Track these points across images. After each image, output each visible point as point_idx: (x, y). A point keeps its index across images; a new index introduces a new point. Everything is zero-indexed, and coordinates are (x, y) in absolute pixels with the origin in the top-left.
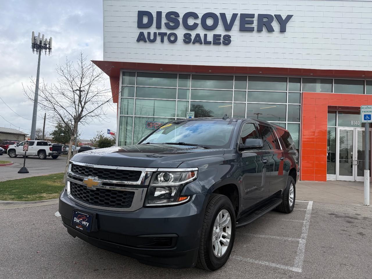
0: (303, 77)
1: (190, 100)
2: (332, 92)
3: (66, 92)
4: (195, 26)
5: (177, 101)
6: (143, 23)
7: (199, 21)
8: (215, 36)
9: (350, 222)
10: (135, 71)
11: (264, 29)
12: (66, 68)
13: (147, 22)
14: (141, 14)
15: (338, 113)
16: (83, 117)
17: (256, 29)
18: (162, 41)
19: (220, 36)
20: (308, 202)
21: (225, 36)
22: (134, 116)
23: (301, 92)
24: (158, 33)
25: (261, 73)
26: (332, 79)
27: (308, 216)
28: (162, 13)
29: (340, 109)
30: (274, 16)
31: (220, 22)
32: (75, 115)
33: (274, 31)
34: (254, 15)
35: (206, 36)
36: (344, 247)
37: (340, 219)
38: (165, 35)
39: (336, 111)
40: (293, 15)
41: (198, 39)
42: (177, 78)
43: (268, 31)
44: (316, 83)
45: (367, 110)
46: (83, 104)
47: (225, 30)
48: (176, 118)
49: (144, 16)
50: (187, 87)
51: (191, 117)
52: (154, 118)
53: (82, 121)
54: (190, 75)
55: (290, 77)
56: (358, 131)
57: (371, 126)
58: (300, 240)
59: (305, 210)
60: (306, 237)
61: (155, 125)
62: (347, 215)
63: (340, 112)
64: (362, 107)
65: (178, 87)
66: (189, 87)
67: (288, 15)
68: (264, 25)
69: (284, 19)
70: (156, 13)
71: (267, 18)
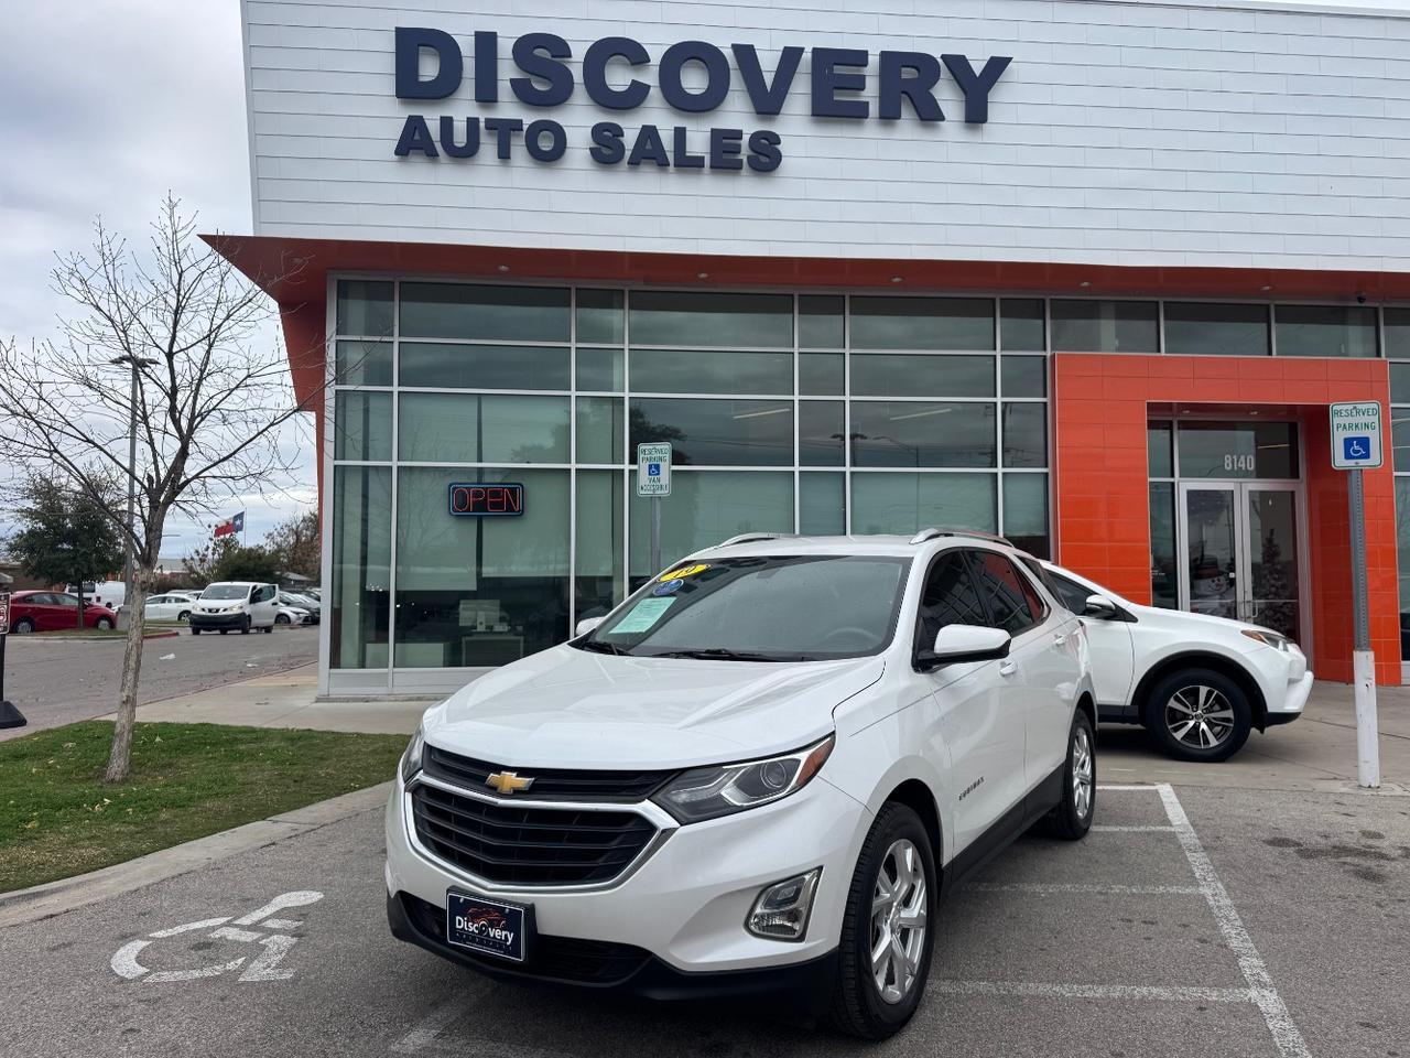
0: (1053, 297)
1: (627, 395)
2: (1159, 350)
3: (109, 376)
4: (636, 95)
5: (573, 399)
6: (422, 79)
7: (650, 77)
8: (717, 136)
9: (1369, 876)
10: (391, 279)
11: (907, 112)
12: (102, 270)
13: (436, 75)
14: (411, 43)
15: (1180, 429)
16: (188, 482)
17: (874, 109)
18: (504, 154)
19: (738, 134)
21: (756, 137)
22: (395, 464)
23: (1048, 353)
24: (487, 120)
25: (896, 283)
26: (1158, 302)
27: (1199, 862)
28: (499, 39)
29: (1186, 412)
30: (940, 61)
31: (736, 81)
32: (153, 474)
33: (943, 119)
34: (864, 53)
35: (680, 134)
37: (1324, 864)
38: (514, 130)
39: (1171, 423)
40: (1010, 59)
41: (649, 147)
42: (569, 306)
43: (922, 119)
44: (1099, 318)
45: (1354, 420)
46: (184, 424)
47: (758, 113)
48: (573, 466)
49: (421, 48)
50: (612, 343)
51: (657, 467)
52: (480, 470)
53: (185, 498)
54: (623, 291)
55: (1003, 296)
56: (1250, 492)
57: (1294, 474)
58: (1253, 993)
59: (1169, 829)
60: (1266, 977)
61: (486, 499)
62: (1334, 840)
63: (1185, 425)
64: (1335, 407)
65: (577, 341)
66: (618, 343)
67: (992, 58)
68: (903, 95)
69: (978, 73)
70: (473, 38)
71: (915, 68)
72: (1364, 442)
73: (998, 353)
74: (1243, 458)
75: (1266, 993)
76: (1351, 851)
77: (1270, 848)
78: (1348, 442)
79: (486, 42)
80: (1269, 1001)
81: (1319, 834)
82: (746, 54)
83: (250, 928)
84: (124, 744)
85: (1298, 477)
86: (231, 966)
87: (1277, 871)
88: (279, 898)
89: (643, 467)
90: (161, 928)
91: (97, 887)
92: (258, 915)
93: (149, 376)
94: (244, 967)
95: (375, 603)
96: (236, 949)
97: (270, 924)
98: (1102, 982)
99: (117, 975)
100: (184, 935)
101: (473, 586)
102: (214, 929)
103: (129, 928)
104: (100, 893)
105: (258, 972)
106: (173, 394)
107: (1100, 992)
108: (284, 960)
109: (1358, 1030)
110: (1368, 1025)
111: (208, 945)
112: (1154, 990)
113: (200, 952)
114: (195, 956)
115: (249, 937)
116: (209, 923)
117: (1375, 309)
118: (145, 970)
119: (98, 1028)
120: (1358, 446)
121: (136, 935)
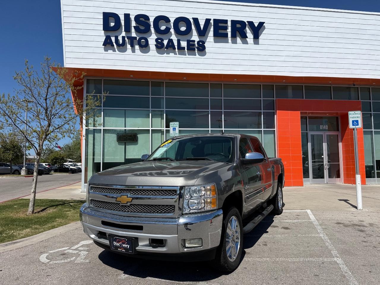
0: (276, 84)
1: (165, 110)
2: (303, 98)
4: (167, 30)
5: (150, 111)
6: (110, 26)
7: (171, 26)
8: (189, 42)
9: (362, 231)
10: (101, 79)
11: (238, 36)
13: (114, 25)
14: (107, 17)
15: (309, 118)
17: (230, 35)
18: (132, 46)
19: (194, 41)
21: (198, 42)
22: (102, 128)
23: (275, 99)
24: (127, 37)
25: (235, 81)
26: (303, 86)
27: (319, 228)
28: (130, 15)
29: (310, 114)
30: (247, 23)
31: (193, 27)
33: (247, 38)
34: (227, 20)
37: (349, 229)
38: (134, 40)
39: (306, 117)
40: (264, 23)
41: (170, 44)
42: (149, 86)
43: (242, 38)
44: (288, 90)
45: (354, 116)
47: (199, 36)
48: (150, 129)
49: (110, 18)
50: (160, 96)
51: (175, 128)
52: (125, 129)
54: (164, 82)
55: (263, 84)
56: (327, 135)
57: (338, 130)
58: (335, 259)
59: (311, 221)
60: (338, 255)
61: (127, 138)
62: (352, 223)
63: (310, 118)
64: (350, 112)
65: (151, 95)
66: (163, 96)
67: (260, 22)
68: (237, 32)
69: (256, 26)
70: (124, 15)
71: (240, 24)
72: (357, 121)
73: (262, 99)
74: (325, 126)
75: (338, 259)
76: (357, 225)
77: (336, 225)
78: (353, 121)
79: (127, 16)
80: (339, 261)
81: (348, 221)
82: (196, 20)
83: (75, 250)
84: (33, 204)
85: (339, 131)
86: (72, 259)
87: (339, 230)
88: (81, 242)
89: (171, 129)
90: (51, 250)
91: (32, 240)
92: (76, 247)
93: (40, 105)
94: (75, 259)
95: (97, 166)
96: (72, 255)
97: (80, 249)
98: (298, 257)
99: (41, 262)
100: (58, 252)
101: (123, 161)
102: (65, 250)
103: (43, 250)
104: (33, 242)
105: (79, 260)
106: (46, 110)
107: (297, 260)
108: (86, 257)
109: (361, 267)
110: (364, 265)
111: (64, 254)
112: (311, 259)
113: (63, 256)
114: (62, 257)
115: (75, 252)
116: (64, 249)
117: (358, 88)
118: (49, 261)
119: (39, 275)
120: (356, 122)
121: (44, 252)
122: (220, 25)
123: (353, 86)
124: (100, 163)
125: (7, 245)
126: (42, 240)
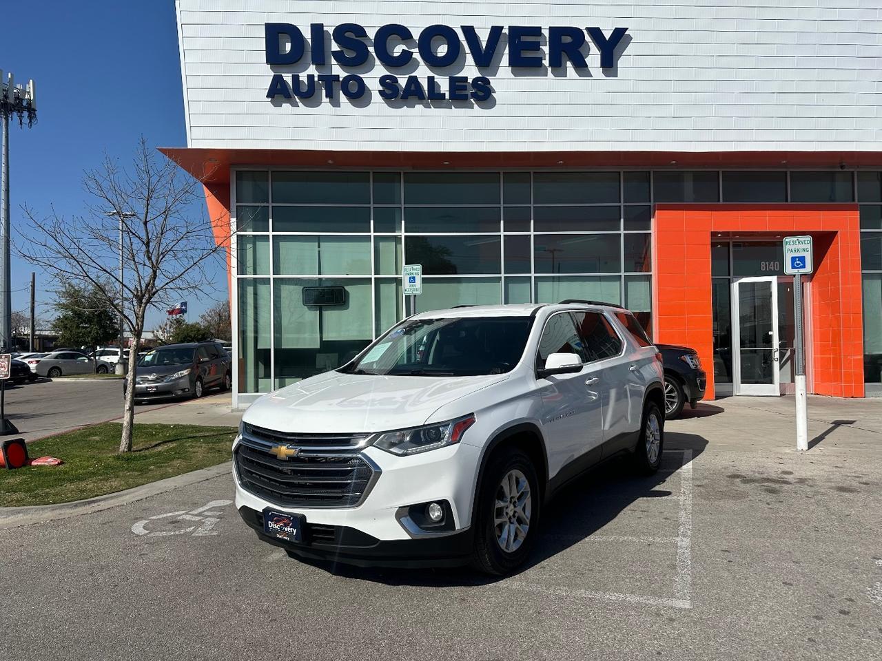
0: (655, 170)
1: (403, 234)
2: (719, 201)
5: (372, 238)
9: (772, 491)
10: (267, 170)
16: (157, 291)
20: (682, 451)
22: (271, 276)
23: (652, 203)
25: (560, 164)
26: (718, 172)
27: (686, 485)
29: (737, 237)
32: (139, 288)
36: (768, 547)
37: (753, 485)
39: (729, 243)
41: (413, 88)
42: (369, 182)
44: (683, 182)
45: (797, 247)
46: (154, 260)
48: (373, 276)
50: (394, 204)
51: (414, 278)
52: (320, 278)
53: (156, 300)
54: (400, 173)
55: (625, 170)
56: (778, 284)
58: (678, 539)
59: (680, 471)
60: (689, 533)
61: (324, 296)
62: (765, 476)
63: (736, 245)
64: (787, 239)
65: (374, 203)
66: (398, 204)
67: (616, 29)
68: (563, 53)
69: (607, 38)
70: (310, 28)
71: (570, 36)
72: (802, 259)
73: (622, 204)
74: (772, 263)
75: (685, 539)
76: (768, 480)
77: (728, 479)
78: (793, 259)
79: (317, 29)
80: (684, 542)
81: (759, 473)
82: (469, 31)
83: (196, 515)
84: (128, 432)
86: (188, 530)
88: (211, 503)
89: (405, 279)
90: (154, 515)
91: (121, 499)
92: (201, 509)
93: (134, 234)
94: (194, 530)
95: (262, 356)
96: (190, 523)
97: (206, 513)
99: (135, 534)
100: (164, 518)
101: (317, 346)
102: (179, 515)
103: (139, 515)
104: (123, 500)
105: (201, 532)
106: (147, 245)
108: (213, 527)
109: (719, 553)
111: (177, 522)
113: (174, 525)
114: (171, 526)
115: (197, 519)
116: (177, 513)
117: (853, 173)
118: (148, 532)
119: (128, 554)
120: (799, 261)
121: (141, 518)
122: (524, 39)
123: (841, 170)
124: (270, 350)
125: (76, 506)
126: (140, 498)
